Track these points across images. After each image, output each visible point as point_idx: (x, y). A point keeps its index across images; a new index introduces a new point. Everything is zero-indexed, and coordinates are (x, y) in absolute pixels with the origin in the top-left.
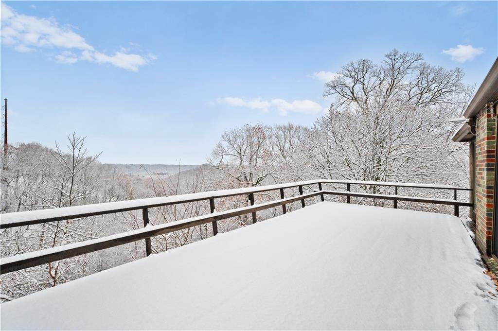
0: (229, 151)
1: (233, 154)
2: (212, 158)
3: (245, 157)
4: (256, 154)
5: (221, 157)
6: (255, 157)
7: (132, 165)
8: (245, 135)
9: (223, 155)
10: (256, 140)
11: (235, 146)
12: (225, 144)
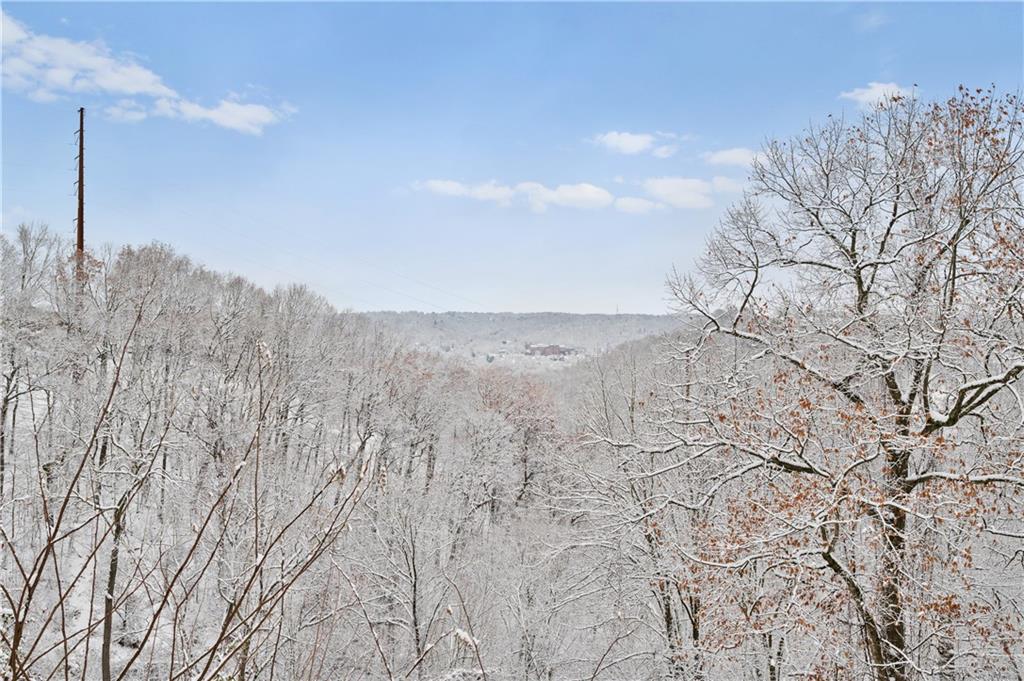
0: (795, 245)
1: (817, 258)
2: (701, 283)
3: (884, 273)
4: (948, 254)
5: (751, 276)
6: (942, 270)
7: (452, 314)
8: (878, 152)
9: (756, 268)
10: (950, 180)
11: (825, 217)
12: (774, 211)
